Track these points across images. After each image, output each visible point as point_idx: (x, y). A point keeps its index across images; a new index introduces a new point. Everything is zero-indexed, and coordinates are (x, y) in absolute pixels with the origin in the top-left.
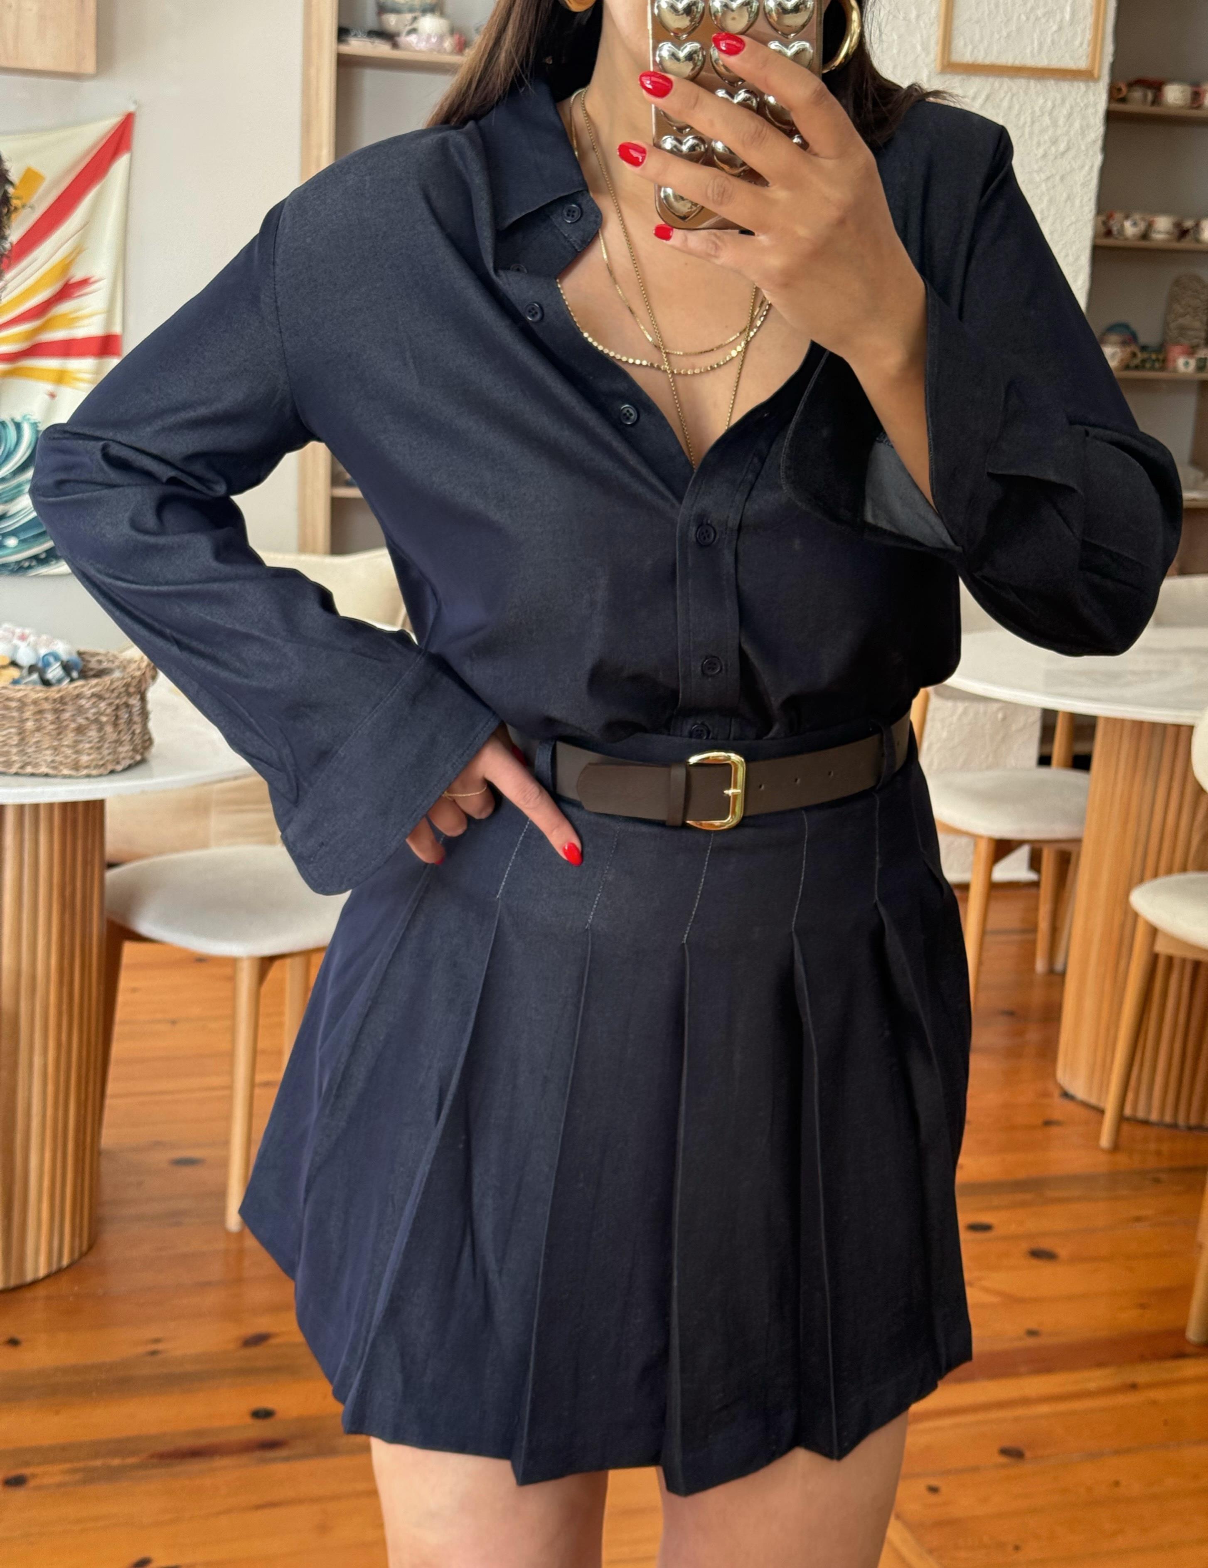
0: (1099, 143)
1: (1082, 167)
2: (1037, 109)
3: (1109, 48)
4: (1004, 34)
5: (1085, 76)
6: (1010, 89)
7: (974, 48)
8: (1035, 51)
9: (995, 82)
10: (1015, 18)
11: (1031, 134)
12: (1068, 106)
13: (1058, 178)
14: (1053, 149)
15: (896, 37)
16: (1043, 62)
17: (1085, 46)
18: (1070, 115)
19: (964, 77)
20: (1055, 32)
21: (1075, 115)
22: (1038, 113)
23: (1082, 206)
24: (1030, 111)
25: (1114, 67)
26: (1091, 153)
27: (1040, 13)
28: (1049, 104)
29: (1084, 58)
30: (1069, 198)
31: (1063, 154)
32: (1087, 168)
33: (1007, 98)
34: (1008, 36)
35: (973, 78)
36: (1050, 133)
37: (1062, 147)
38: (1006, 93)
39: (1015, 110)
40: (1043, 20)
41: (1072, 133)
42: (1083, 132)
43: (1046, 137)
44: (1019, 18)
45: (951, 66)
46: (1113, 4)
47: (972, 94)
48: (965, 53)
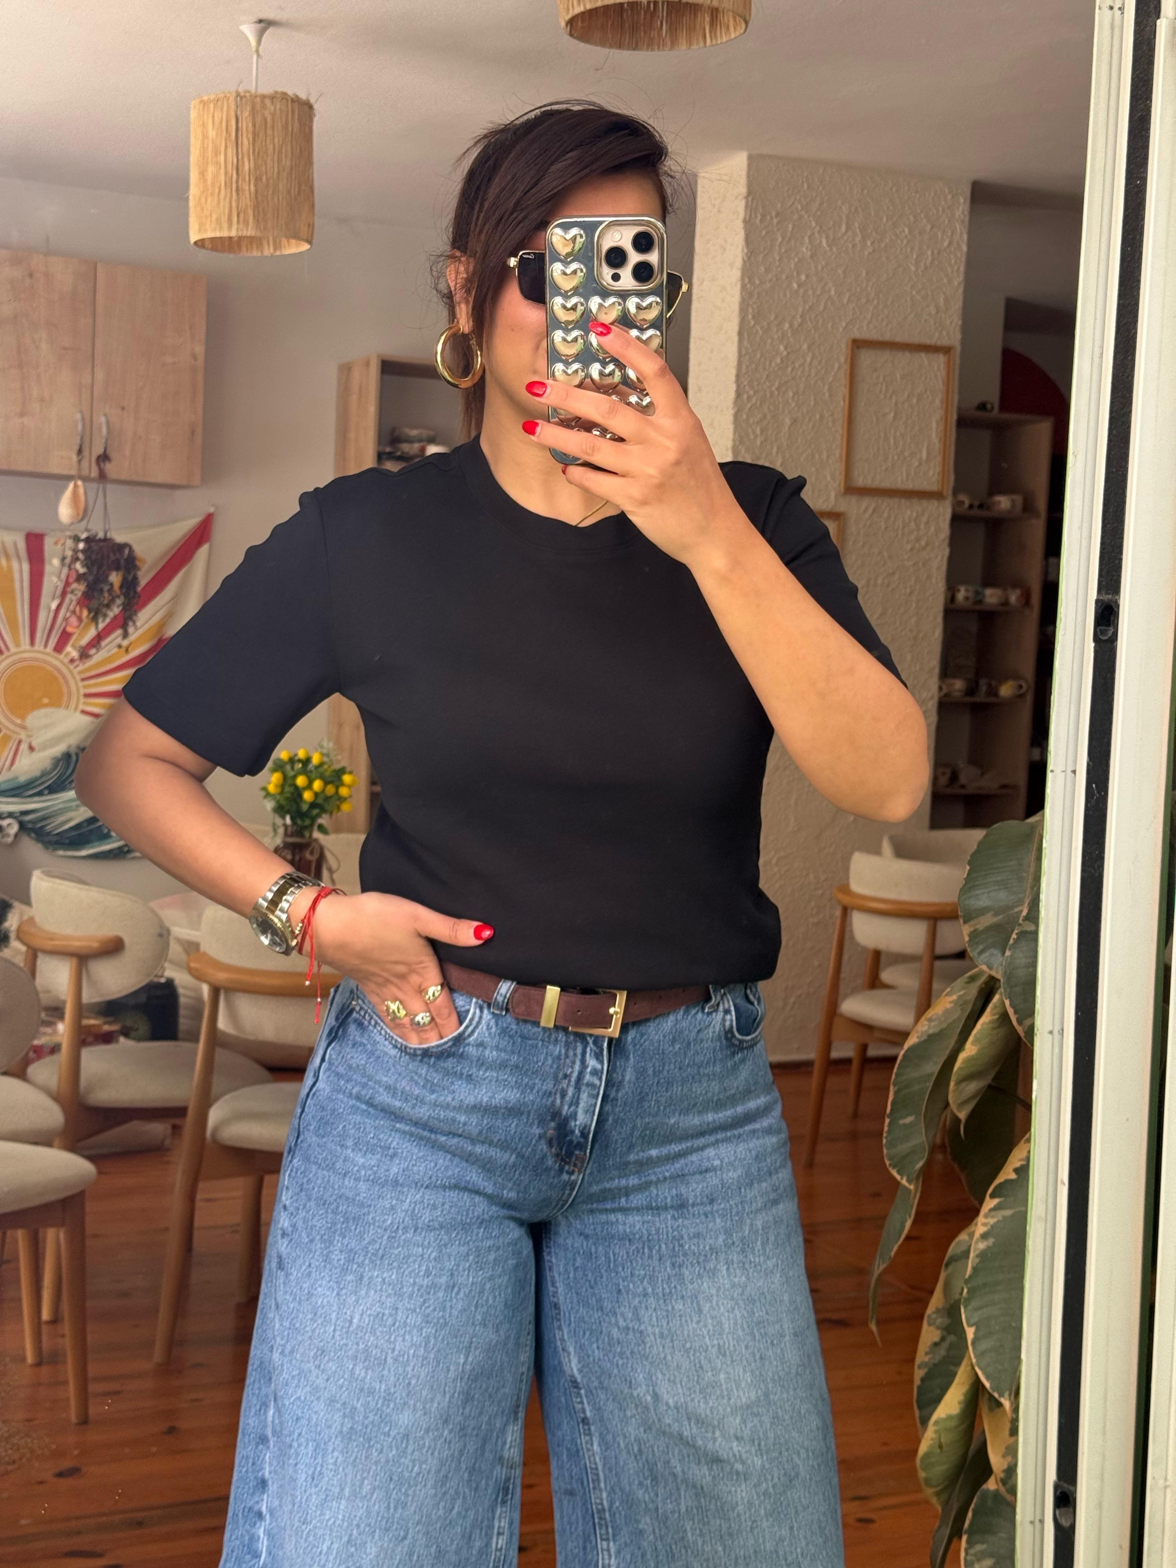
0: (947, 542)
1: (937, 557)
2: (906, 517)
3: (952, 476)
4: (884, 468)
5: (937, 496)
6: (889, 503)
7: (865, 477)
8: (905, 479)
9: (879, 500)
10: (890, 458)
12: (926, 515)
13: (921, 564)
14: (917, 545)
15: (813, 470)
16: (910, 486)
17: (936, 476)
18: (928, 522)
19: (860, 497)
20: (918, 466)
21: (931, 521)
22: (907, 520)
23: (938, 584)
24: (901, 519)
26: (942, 547)
27: (906, 454)
28: (914, 514)
29: (936, 483)
30: (928, 578)
31: (924, 548)
32: (940, 556)
33: (886, 512)
34: (887, 469)
35: (864, 497)
36: (915, 533)
37: (923, 543)
38: (887, 507)
39: (892, 519)
40: (909, 459)
41: (930, 534)
42: (936, 532)
43: (913, 537)
44: (893, 457)
45: (851, 490)
46: (953, 448)
47: (863, 508)
48: (859, 480)
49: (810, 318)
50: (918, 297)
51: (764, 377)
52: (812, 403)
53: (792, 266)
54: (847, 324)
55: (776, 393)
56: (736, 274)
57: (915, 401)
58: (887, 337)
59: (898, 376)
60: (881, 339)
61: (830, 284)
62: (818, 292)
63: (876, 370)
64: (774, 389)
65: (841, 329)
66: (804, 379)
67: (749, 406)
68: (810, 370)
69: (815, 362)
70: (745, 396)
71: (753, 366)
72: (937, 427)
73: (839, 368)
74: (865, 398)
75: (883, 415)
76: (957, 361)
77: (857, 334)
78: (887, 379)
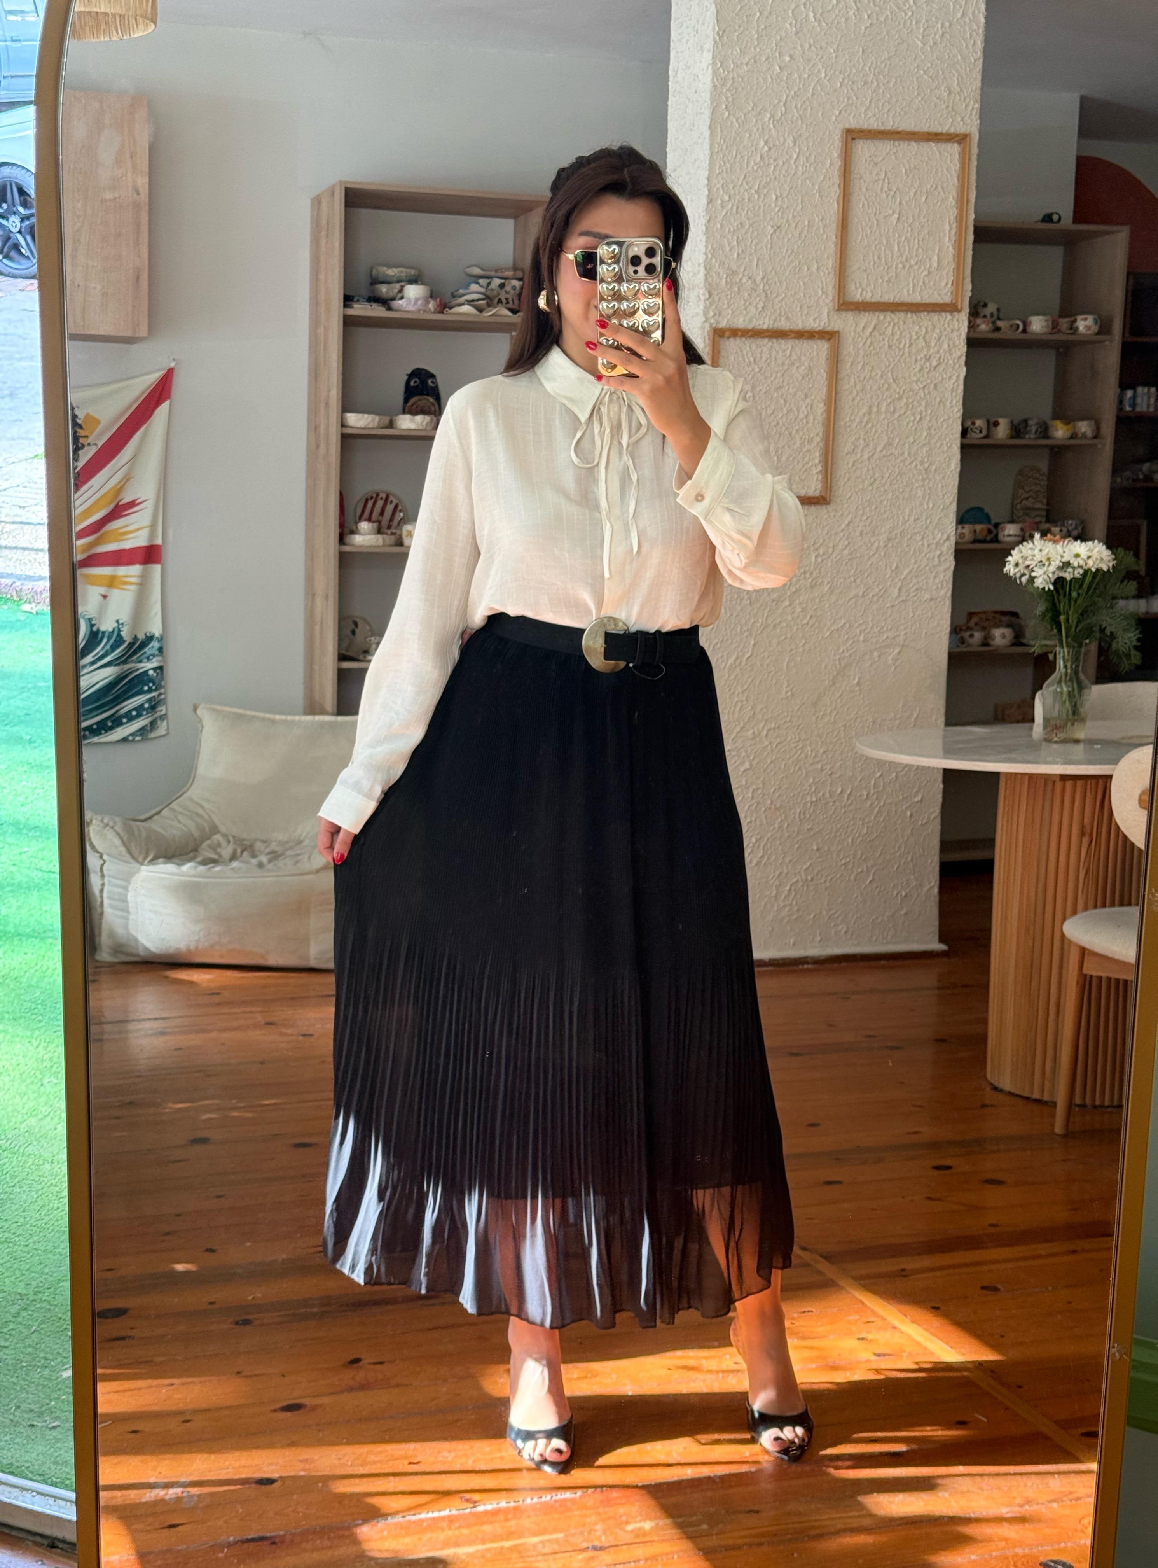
0: (964, 359)
1: (951, 378)
2: (914, 334)
3: (968, 286)
4: (886, 279)
5: (950, 308)
7: (863, 290)
8: (911, 292)
9: (881, 316)
10: (894, 267)
11: (910, 353)
12: (938, 331)
13: (932, 387)
14: (928, 364)
15: (802, 284)
16: (917, 299)
17: (950, 285)
18: (940, 337)
19: (857, 313)
20: (926, 276)
21: (943, 337)
22: (915, 337)
24: (908, 336)
26: (957, 367)
27: (914, 261)
28: (924, 330)
29: (949, 294)
30: (942, 402)
31: (936, 367)
32: (955, 378)
33: (890, 328)
34: (890, 281)
35: (863, 313)
36: (925, 351)
37: (934, 363)
38: (889, 323)
39: (897, 337)
40: (916, 267)
41: (942, 351)
42: (950, 351)
43: (922, 355)
44: (897, 265)
45: (845, 305)
46: (970, 253)
47: (862, 325)
48: (856, 294)
49: (796, 106)
50: (926, 77)
51: (743, 177)
52: (800, 206)
53: (774, 44)
54: (840, 113)
55: (756, 196)
56: (707, 57)
57: (924, 199)
58: (889, 126)
59: (904, 170)
60: (882, 128)
61: (820, 66)
62: (806, 76)
63: (876, 164)
64: (753, 191)
65: (834, 118)
66: (789, 179)
67: (724, 213)
68: (797, 167)
69: (802, 160)
70: (719, 202)
71: (728, 165)
72: (951, 229)
73: (831, 164)
74: (863, 198)
75: (885, 217)
76: (975, 150)
77: (853, 124)
78: (889, 175)
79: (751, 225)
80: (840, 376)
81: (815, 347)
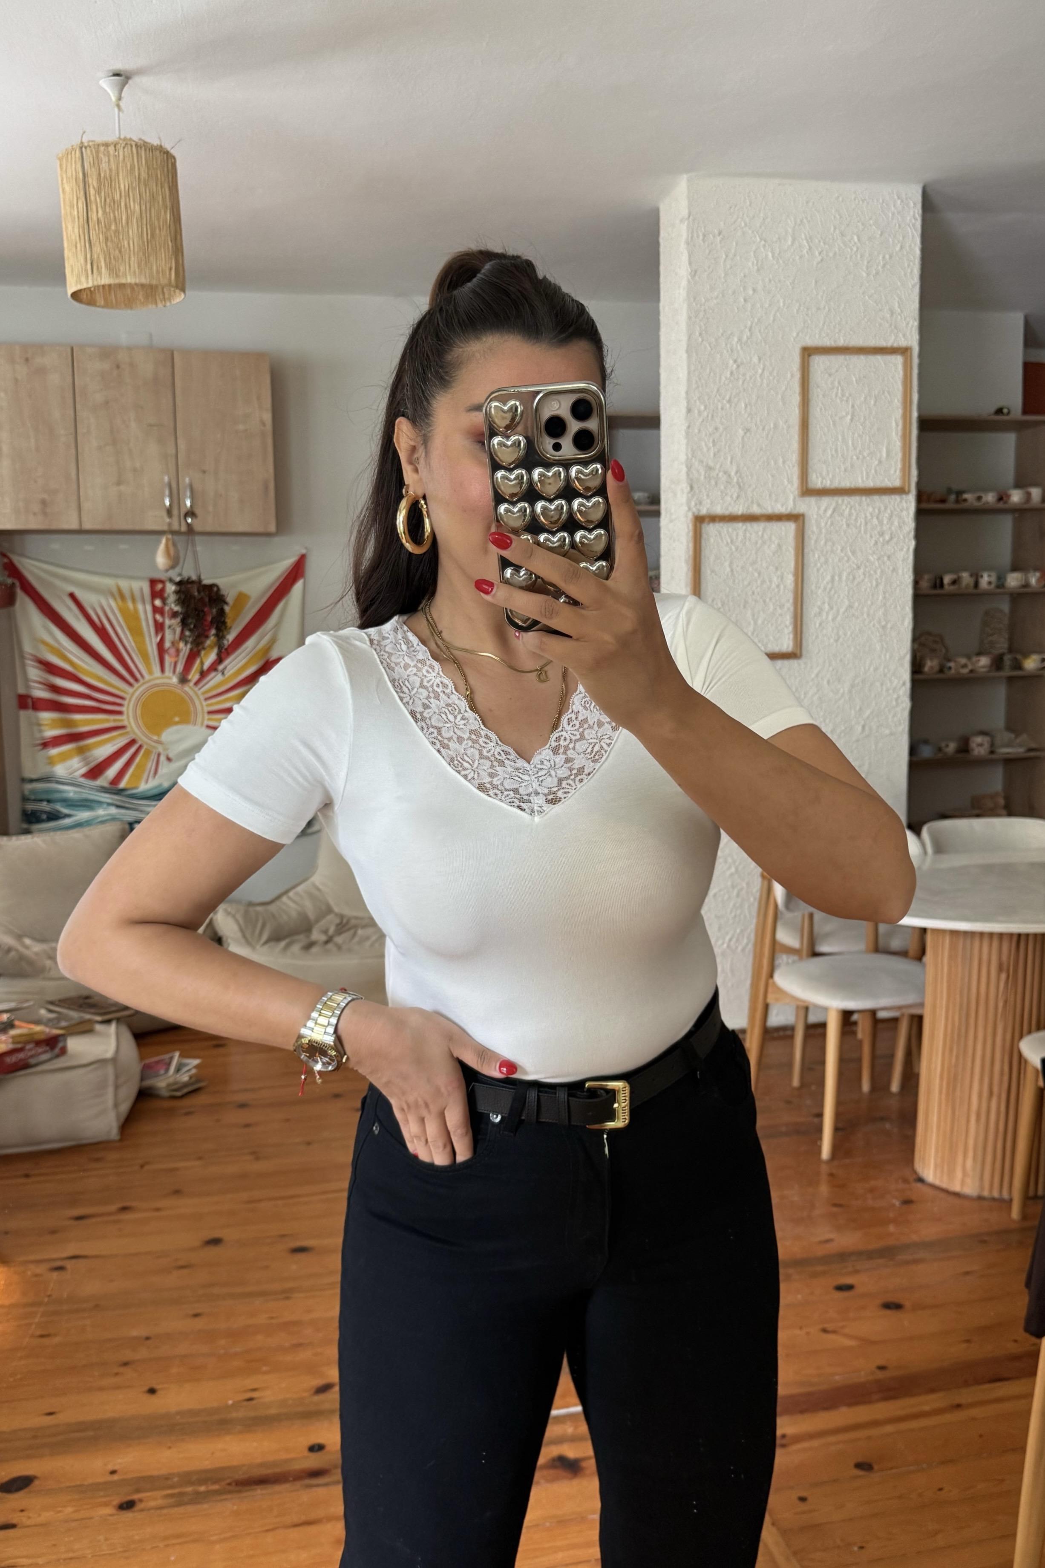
0: (912, 534)
1: (902, 550)
4: (843, 468)
5: (899, 491)
6: (849, 503)
7: (823, 478)
8: (864, 479)
9: (839, 499)
11: (865, 530)
13: (886, 558)
14: (881, 539)
15: (770, 476)
16: (870, 484)
17: (898, 472)
18: (891, 516)
19: (818, 498)
20: (878, 465)
23: (903, 574)
25: (918, 484)
26: (907, 540)
27: (866, 454)
28: (877, 511)
29: (898, 479)
30: (894, 570)
31: (888, 542)
32: (905, 550)
33: (848, 510)
34: (846, 469)
36: (879, 528)
37: (887, 537)
38: (847, 506)
40: (868, 459)
41: (893, 528)
42: (900, 527)
43: (876, 532)
45: (807, 491)
46: (914, 445)
47: (823, 508)
48: (817, 481)
49: (760, 331)
50: (871, 302)
51: (715, 390)
52: (766, 412)
53: (738, 281)
54: (797, 334)
55: (728, 406)
56: (683, 295)
57: (872, 402)
58: (841, 342)
59: (854, 379)
60: (834, 345)
61: (779, 296)
62: (767, 305)
63: (830, 375)
65: (792, 339)
66: (756, 390)
67: (700, 420)
68: (762, 380)
69: (766, 374)
70: (696, 412)
71: (703, 381)
72: (897, 425)
73: (792, 376)
74: (820, 404)
75: (841, 418)
76: (916, 361)
77: (810, 342)
78: (842, 383)
79: (725, 429)
80: (806, 551)
81: (783, 528)
